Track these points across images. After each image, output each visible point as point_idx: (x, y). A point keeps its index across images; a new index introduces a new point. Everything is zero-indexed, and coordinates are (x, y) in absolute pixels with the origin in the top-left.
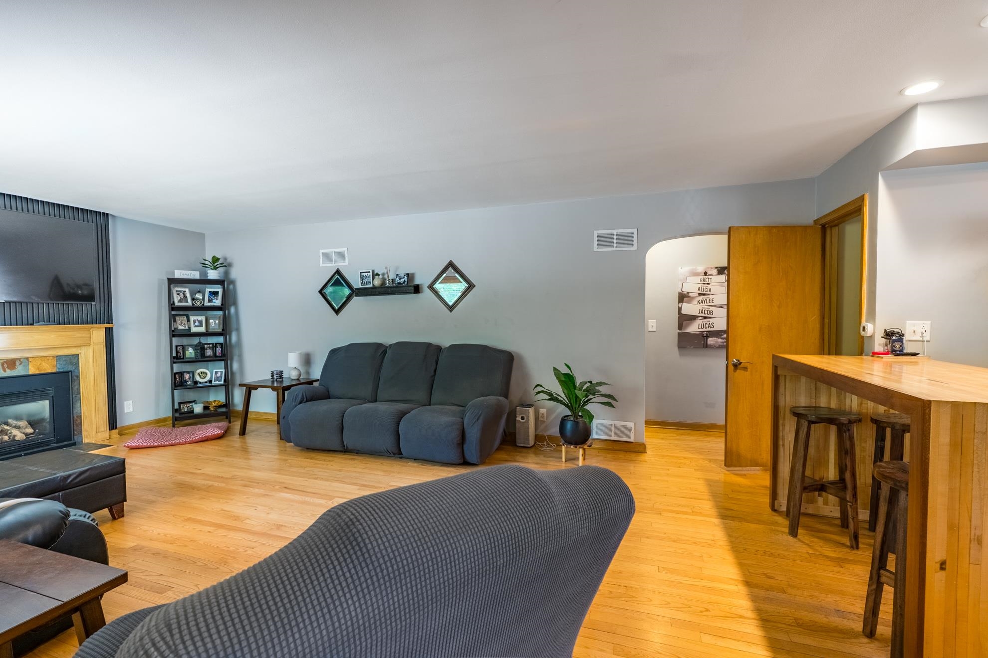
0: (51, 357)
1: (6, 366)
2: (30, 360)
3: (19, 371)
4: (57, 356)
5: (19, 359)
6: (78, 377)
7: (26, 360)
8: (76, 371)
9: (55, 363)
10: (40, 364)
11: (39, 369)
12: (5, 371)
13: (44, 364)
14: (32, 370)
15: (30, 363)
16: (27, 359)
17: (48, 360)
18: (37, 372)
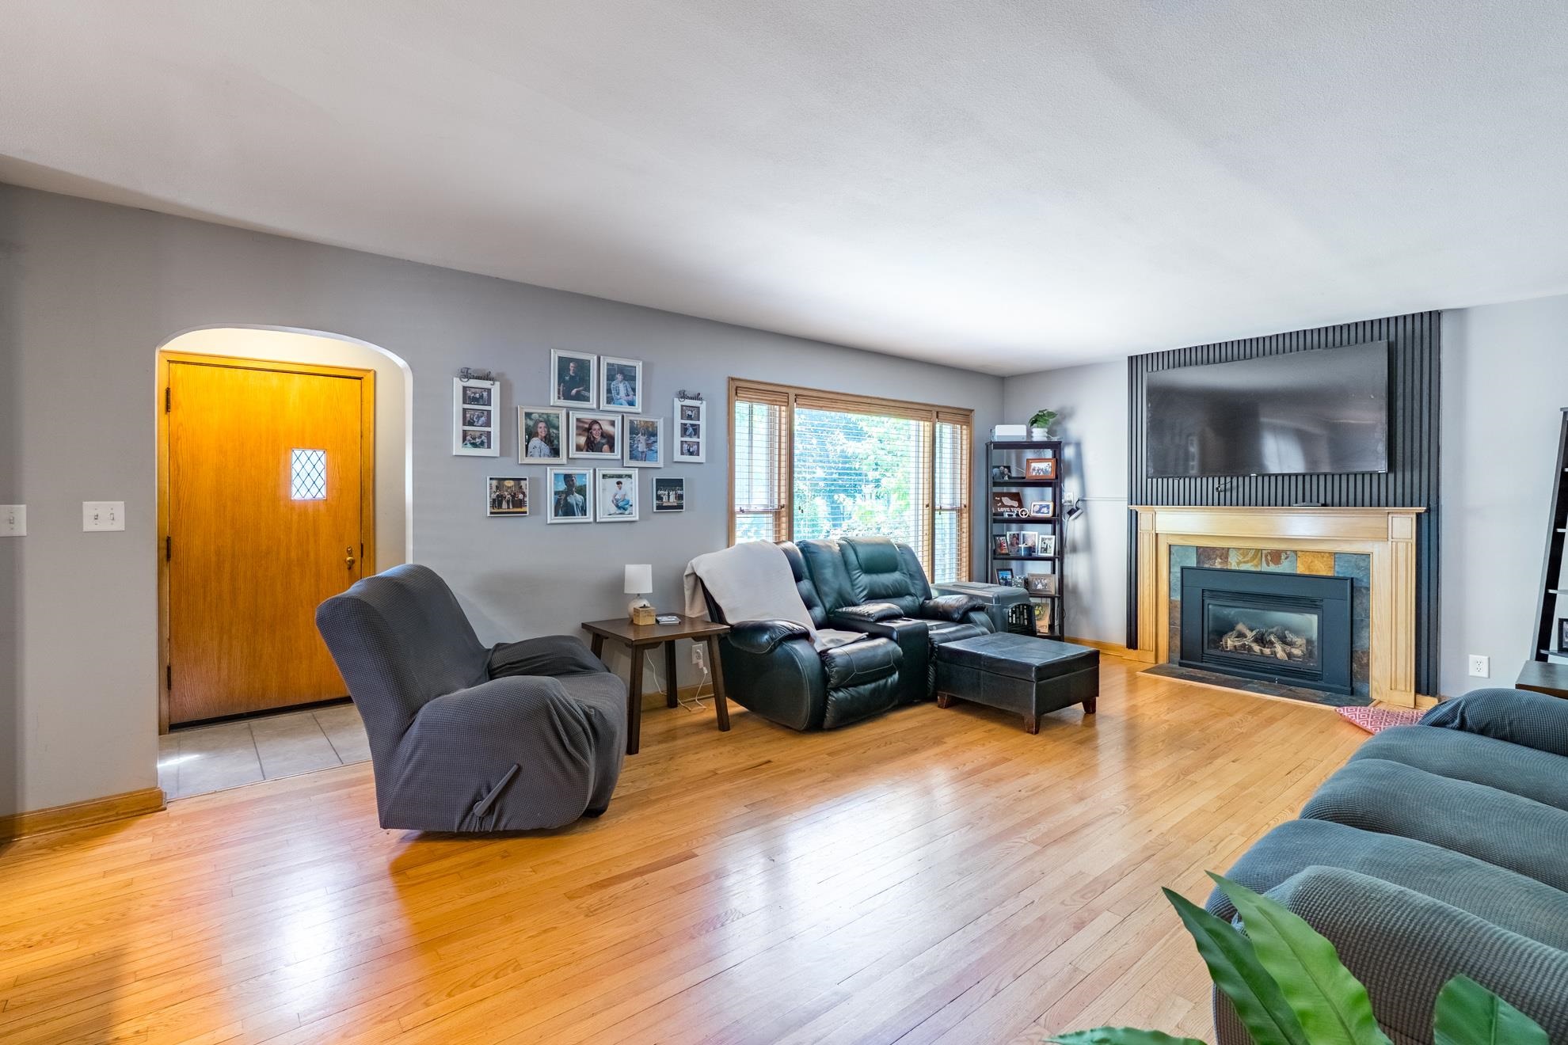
0: (1327, 554)
1: (1269, 558)
2: (1299, 554)
3: (1284, 567)
4: (1335, 553)
5: (1285, 551)
6: (1368, 589)
7: (1293, 554)
8: (1365, 580)
9: (1333, 563)
10: (1312, 562)
11: (1309, 569)
12: (1268, 565)
13: (1316, 562)
14: (1301, 569)
15: (1298, 559)
16: (1295, 552)
17: (1323, 557)
18: (1307, 573)
